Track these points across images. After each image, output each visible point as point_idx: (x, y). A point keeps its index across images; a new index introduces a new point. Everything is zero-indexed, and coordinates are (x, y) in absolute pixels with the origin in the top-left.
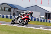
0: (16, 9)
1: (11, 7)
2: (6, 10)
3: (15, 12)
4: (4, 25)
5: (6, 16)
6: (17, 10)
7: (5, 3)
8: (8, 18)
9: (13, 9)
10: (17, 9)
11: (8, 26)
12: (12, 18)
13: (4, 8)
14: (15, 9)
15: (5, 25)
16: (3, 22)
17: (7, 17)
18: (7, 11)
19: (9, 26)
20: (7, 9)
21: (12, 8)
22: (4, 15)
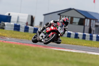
0: (94, 21)
1: (84, 17)
2: (75, 23)
3: (92, 26)
4: (69, 51)
5: (74, 33)
6: (96, 22)
8: (78, 38)
9: (89, 20)
10: (96, 20)
11: (77, 53)
12: (86, 37)
14: (92, 21)
15: (72, 51)
16: (69, 45)
17: (76, 36)
18: (77, 24)
19: (80, 53)
20: (76, 20)
21: (86, 18)
22: (71, 32)
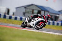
7: (34, 5)
13: (32, 10)
